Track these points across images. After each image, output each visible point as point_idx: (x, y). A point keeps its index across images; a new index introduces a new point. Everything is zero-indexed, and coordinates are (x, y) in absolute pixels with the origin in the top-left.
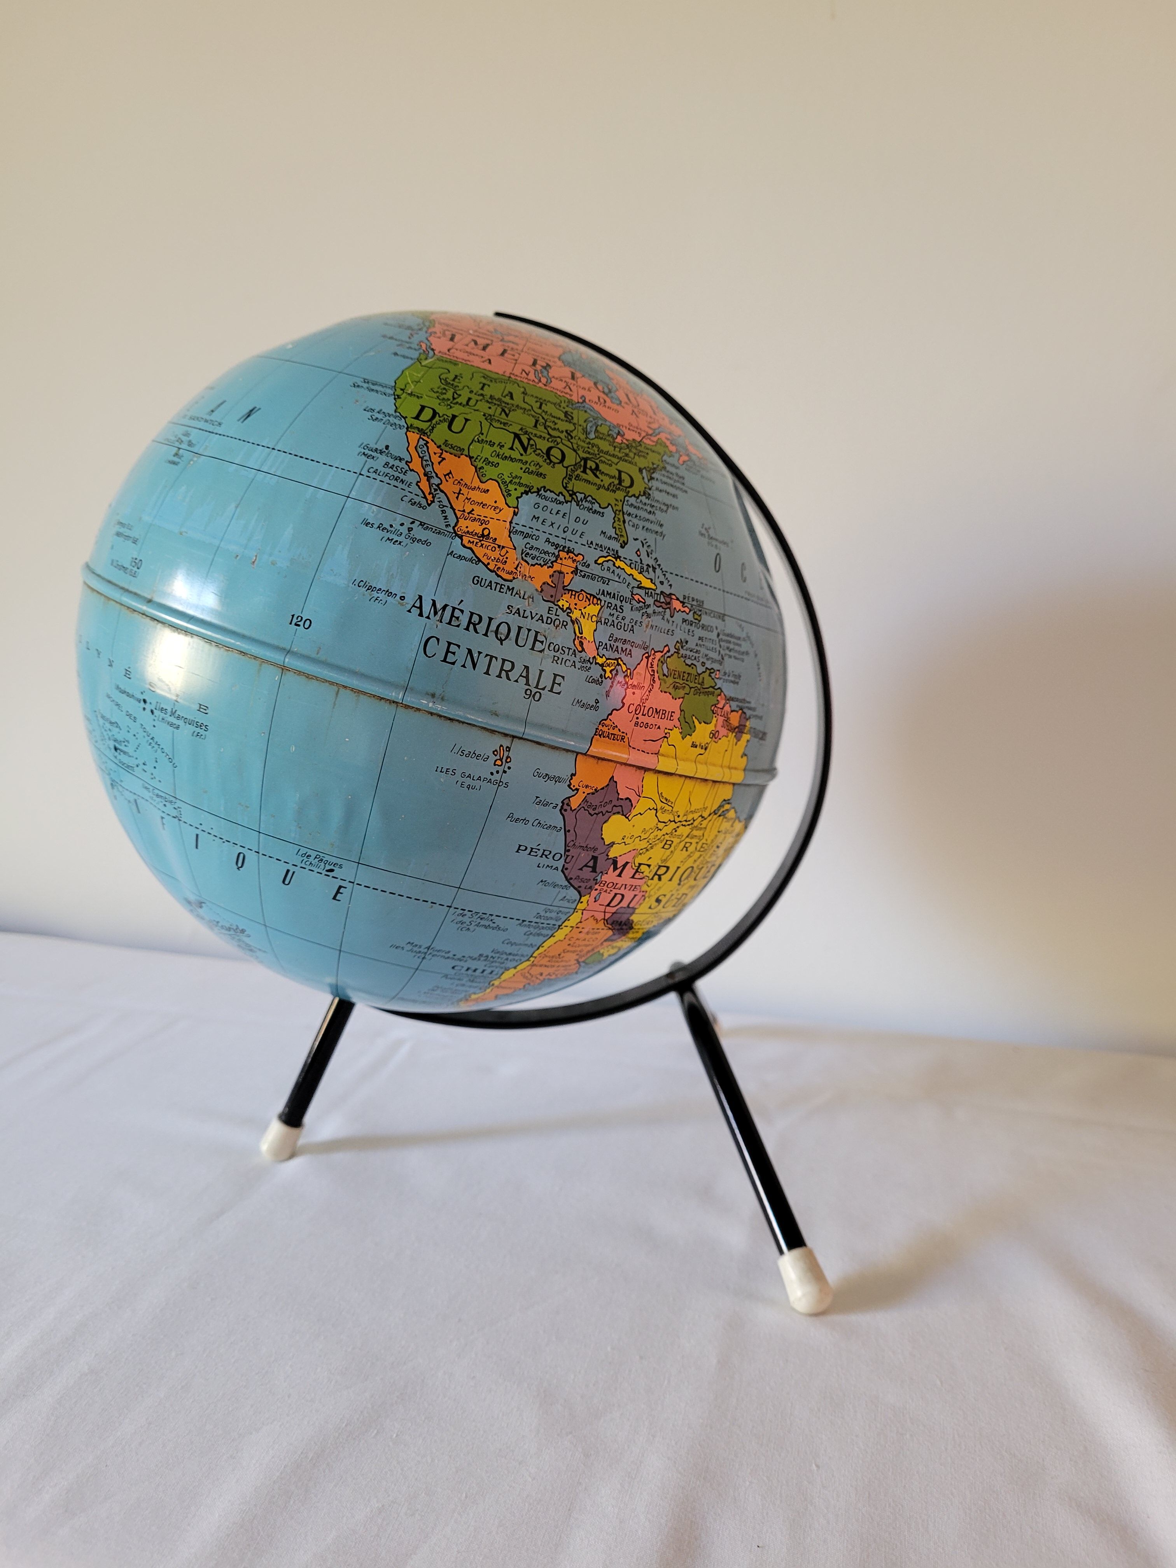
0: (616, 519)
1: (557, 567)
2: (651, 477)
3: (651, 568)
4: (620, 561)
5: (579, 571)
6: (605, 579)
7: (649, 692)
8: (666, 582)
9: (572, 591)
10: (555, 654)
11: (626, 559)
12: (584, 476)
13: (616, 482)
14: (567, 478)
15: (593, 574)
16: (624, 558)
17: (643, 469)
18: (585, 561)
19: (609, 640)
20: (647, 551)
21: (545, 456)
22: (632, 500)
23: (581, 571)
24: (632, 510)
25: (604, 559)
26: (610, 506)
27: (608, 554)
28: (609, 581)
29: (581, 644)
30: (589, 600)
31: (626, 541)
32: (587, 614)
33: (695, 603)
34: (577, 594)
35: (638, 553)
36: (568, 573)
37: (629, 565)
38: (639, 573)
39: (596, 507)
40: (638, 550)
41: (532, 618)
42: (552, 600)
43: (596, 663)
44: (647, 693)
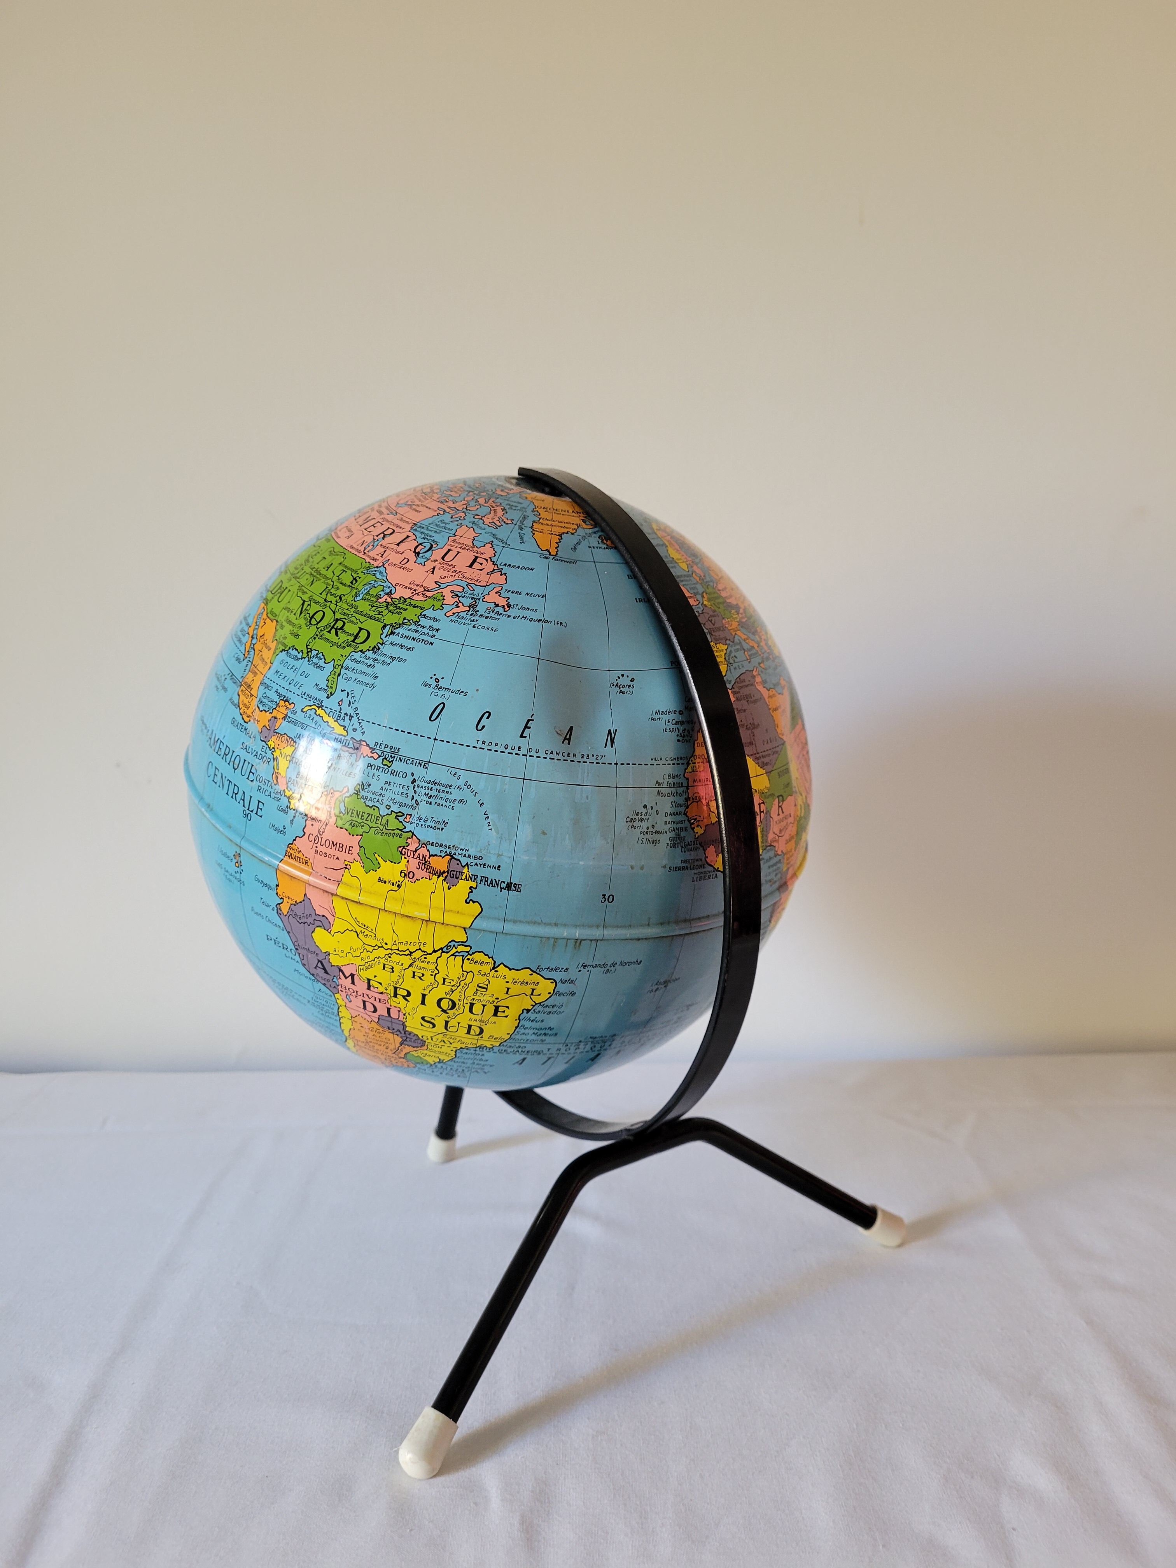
0: (333, 672)
1: (275, 713)
2: (392, 631)
3: (348, 716)
4: (322, 709)
5: (288, 717)
6: (304, 725)
7: (326, 826)
8: (359, 729)
9: (279, 733)
10: (260, 784)
11: (327, 708)
12: (327, 635)
13: (352, 638)
14: (313, 638)
15: (297, 720)
16: (326, 707)
17: (388, 625)
18: (294, 709)
19: (297, 777)
20: (350, 701)
21: (309, 619)
22: (357, 656)
23: (289, 717)
24: (352, 665)
25: (309, 708)
26: (333, 661)
27: (314, 703)
28: (307, 727)
29: (277, 777)
30: (288, 742)
31: (333, 693)
32: (284, 754)
33: (388, 750)
34: (281, 736)
35: (340, 703)
36: (279, 719)
37: (328, 713)
38: (335, 721)
39: (321, 663)
40: (342, 700)
41: (252, 753)
42: (265, 740)
43: (285, 796)
44: (324, 826)
